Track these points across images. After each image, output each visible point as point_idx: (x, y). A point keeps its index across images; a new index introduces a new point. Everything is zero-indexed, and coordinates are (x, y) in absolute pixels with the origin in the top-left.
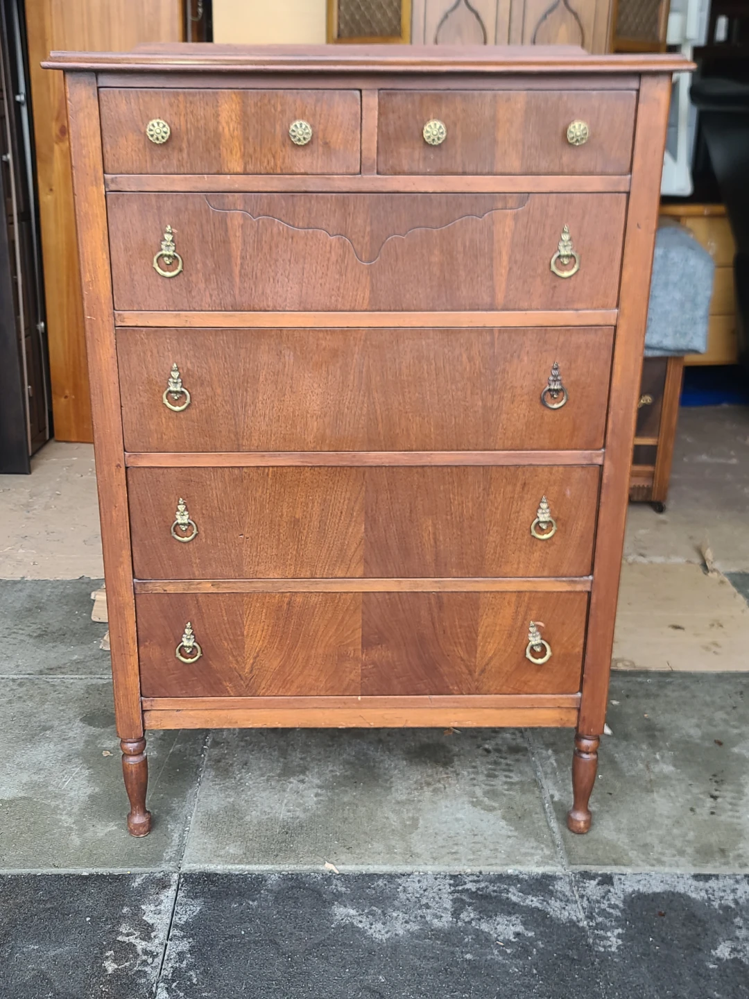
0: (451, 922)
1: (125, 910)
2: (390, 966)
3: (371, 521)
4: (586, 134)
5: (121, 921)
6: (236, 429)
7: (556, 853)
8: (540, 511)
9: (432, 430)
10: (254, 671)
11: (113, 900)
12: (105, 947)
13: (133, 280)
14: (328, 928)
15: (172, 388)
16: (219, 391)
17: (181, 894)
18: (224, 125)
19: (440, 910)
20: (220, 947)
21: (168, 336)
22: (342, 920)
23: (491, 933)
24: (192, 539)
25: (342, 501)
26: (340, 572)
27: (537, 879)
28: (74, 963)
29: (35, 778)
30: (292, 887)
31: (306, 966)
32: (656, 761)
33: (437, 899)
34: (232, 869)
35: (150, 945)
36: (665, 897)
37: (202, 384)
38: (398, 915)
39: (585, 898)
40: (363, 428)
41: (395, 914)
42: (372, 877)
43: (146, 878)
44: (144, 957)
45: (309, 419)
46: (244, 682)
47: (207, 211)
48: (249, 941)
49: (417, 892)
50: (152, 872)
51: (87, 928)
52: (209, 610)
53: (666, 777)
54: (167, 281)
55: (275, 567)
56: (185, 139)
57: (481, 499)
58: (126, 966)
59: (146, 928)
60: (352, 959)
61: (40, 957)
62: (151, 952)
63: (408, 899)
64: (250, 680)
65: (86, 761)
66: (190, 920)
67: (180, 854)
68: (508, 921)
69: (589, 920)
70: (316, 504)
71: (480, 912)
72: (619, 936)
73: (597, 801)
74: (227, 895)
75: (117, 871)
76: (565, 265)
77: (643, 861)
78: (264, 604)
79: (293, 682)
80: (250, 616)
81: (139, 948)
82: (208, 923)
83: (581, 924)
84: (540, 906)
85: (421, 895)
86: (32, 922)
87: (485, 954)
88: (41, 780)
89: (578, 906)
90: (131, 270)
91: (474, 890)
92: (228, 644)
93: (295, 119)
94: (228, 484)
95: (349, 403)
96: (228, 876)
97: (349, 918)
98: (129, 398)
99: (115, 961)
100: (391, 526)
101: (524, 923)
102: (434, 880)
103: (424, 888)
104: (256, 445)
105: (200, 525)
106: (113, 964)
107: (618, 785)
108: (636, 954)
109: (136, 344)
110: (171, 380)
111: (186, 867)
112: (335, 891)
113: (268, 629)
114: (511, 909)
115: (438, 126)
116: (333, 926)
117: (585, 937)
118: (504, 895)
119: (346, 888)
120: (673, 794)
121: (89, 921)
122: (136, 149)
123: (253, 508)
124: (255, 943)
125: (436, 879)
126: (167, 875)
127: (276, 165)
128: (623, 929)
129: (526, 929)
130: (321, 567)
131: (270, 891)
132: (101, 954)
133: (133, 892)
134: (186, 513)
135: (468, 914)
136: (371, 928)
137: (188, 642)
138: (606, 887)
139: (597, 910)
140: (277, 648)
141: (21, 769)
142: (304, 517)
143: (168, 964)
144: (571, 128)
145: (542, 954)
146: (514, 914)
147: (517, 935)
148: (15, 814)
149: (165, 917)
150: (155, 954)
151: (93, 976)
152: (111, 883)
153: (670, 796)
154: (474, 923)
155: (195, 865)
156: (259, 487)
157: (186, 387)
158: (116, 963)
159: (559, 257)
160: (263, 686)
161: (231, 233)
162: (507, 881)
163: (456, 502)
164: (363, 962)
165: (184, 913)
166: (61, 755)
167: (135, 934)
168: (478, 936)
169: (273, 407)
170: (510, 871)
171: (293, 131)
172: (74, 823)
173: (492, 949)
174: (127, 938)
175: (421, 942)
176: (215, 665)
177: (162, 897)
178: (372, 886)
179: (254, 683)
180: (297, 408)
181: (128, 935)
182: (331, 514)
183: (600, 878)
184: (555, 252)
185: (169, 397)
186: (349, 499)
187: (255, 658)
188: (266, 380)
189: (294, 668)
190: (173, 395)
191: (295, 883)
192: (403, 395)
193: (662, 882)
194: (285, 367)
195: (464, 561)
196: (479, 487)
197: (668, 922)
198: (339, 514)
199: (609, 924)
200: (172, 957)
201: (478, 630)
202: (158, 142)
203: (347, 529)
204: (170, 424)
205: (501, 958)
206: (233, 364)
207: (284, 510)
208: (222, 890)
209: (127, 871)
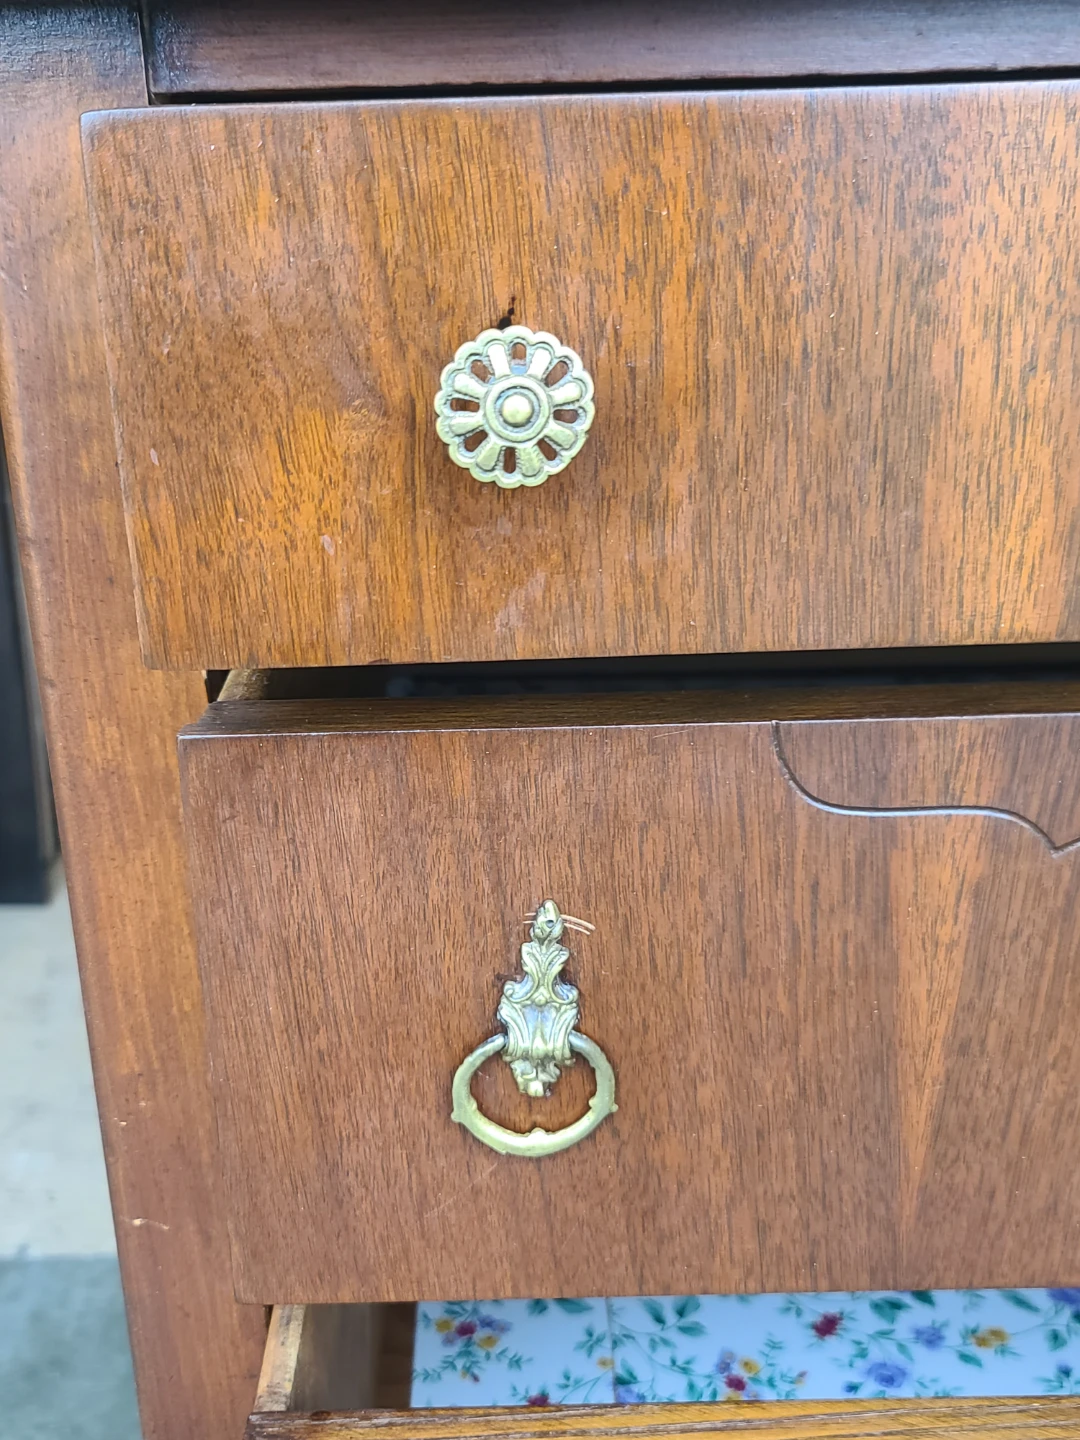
18: (969, 333)
56: (688, 442)
122: (352, 513)
161: (909, 926)
202: (508, 479)
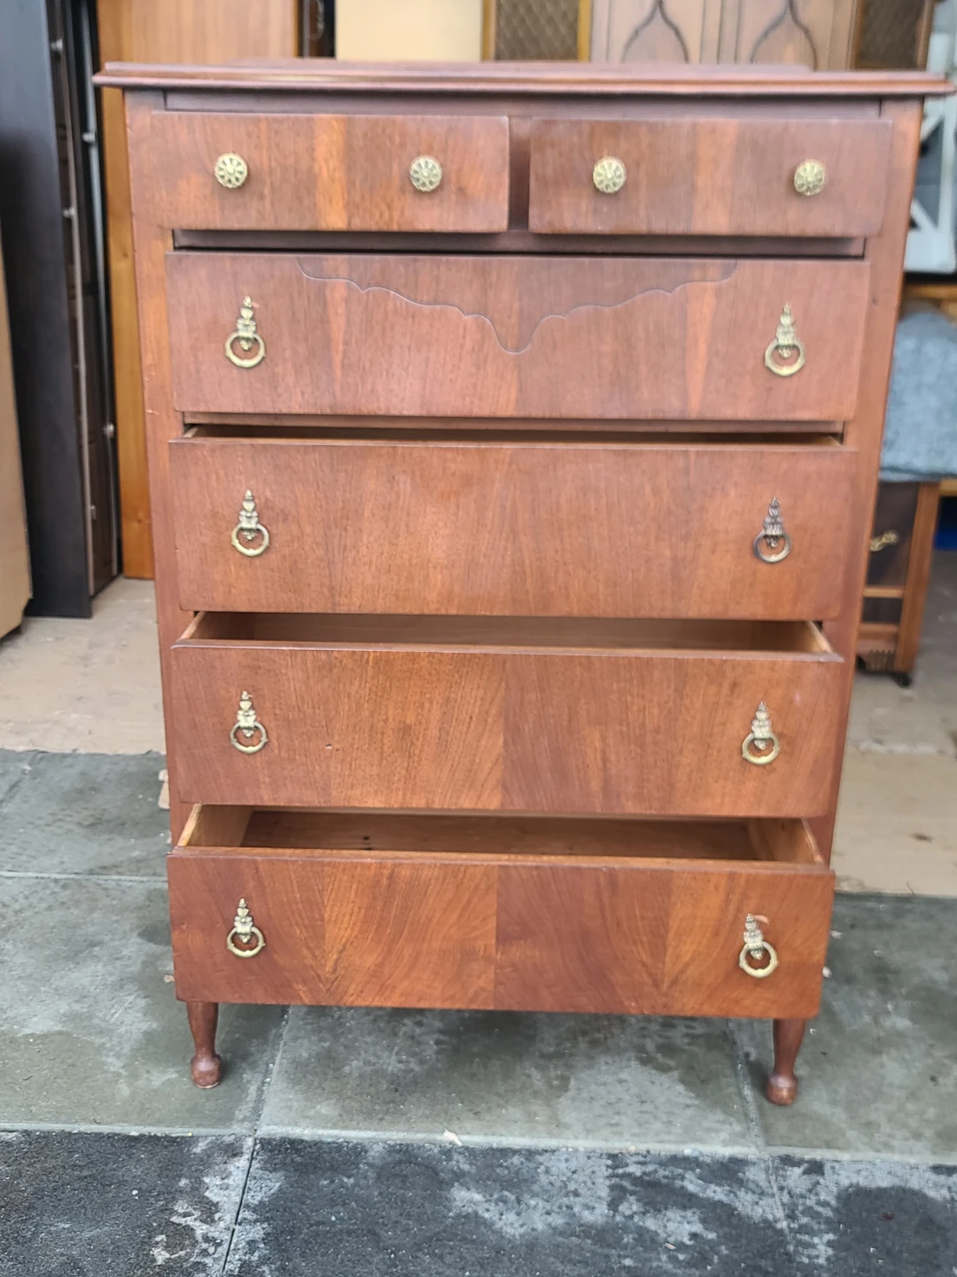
0: (607, 1216)
1: (183, 1182)
2: (523, 1271)
3: (513, 731)
4: (821, 179)
5: (177, 1196)
6: (331, 581)
7: (749, 1129)
8: (756, 723)
9: (600, 587)
10: (338, 972)
11: (168, 1169)
12: (155, 1229)
13: (198, 371)
14: (444, 1217)
15: (245, 524)
16: (308, 529)
17: (256, 1164)
18: (322, 163)
19: (593, 1199)
20: (302, 1236)
21: (239, 453)
22: (464, 1206)
23: (659, 1231)
24: (260, 750)
25: (472, 701)
26: (467, 801)
27: (722, 1164)
28: (114, 1249)
29: (77, 1007)
30: (400, 1162)
31: (414, 1266)
32: (888, 1013)
33: (589, 1184)
34: (324, 1135)
35: (212, 1229)
36: (893, 1193)
37: (285, 520)
38: (537, 1204)
39: (785, 1192)
40: (504, 584)
41: (533, 1202)
42: (505, 1152)
43: (212, 1142)
44: (205, 1246)
45: (431, 570)
46: (324, 986)
47: (299, 279)
48: (341, 1231)
49: (564, 1175)
50: (219, 1135)
51: (133, 1204)
52: (274, 883)
53: (900, 1035)
54: (245, 373)
55: (376, 792)
56: (268, 182)
57: (670, 704)
58: (180, 1256)
59: (208, 1207)
60: (474, 1259)
61: (72, 1239)
62: (214, 1239)
63: (551, 1184)
64: (333, 982)
65: (143, 987)
66: (266, 1199)
67: (257, 1112)
68: (681, 1217)
69: (790, 1220)
70: (435, 705)
71: (645, 1204)
72: (829, 1244)
73: (807, 1063)
74: (315, 1168)
75: (176, 1132)
76: (784, 359)
77: (865, 1144)
78: (353, 876)
79: (394, 987)
80: (334, 893)
81: (199, 1233)
82: (289, 1204)
83: (779, 1226)
84: (725, 1199)
85: (568, 1178)
86: (63, 1193)
87: (650, 1260)
88: (85, 1010)
89: (775, 1202)
90: (196, 357)
91: (638, 1174)
92: (301, 932)
93: (419, 154)
94: (311, 674)
95: (486, 548)
96: (317, 1144)
97: (472, 1205)
98: (186, 537)
99: (167, 1247)
100: (541, 739)
101: (703, 1221)
102: (586, 1159)
103: (573, 1169)
104: (358, 604)
105: (272, 730)
106: (163, 1253)
107: (836, 1042)
108: (851, 1269)
109: (197, 464)
110: (243, 513)
111: (265, 1130)
112: (455, 1168)
113: (359, 912)
114: (688, 1201)
115: (614, 167)
116: (451, 1214)
117: (783, 1243)
118: (678, 1183)
119: (471, 1164)
120: (908, 1057)
121: (136, 1195)
122: (202, 196)
123: (347, 709)
124: (349, 1233)
125: (589, 1158)
126: (239, 1139)
127: (391, 218)
128: (835, 1234)
129: (706, 1229)
130: (442, 793)
131: (371, 1166)
132: (150, 1238)
133: (194, 1160)
134: (252, 712)
135: (630, 1206)
136: (500, 1219)
137: (243, 926)
138: (815, 1178)
139: (800, 1208)
140: (372, 939)
141: (59, 994)
142: (418, 723)
143: (234, 1255)
144: (800, 171)
145: (726, 1263)
146: (690, 1208)
147: (694, 1236)
148: (49, 1053)
149: (233, 1194)
150: (218, 1241)
151: (138, 1267)
152: (166, 1147)
153: (903, 1059)
154: (636, 1218)
155: (275, 1127)
156: (355, 679)
157: (264, 523)
158: (169, 1252)
159: (777, 347)
160: (351, 991)
161: (330, 309)
162: (683, 1165)
163: (635, 708)
164: (488, 1263)
165: (259, 1188)
166: (110, 979)
167: (193, 1215)
168: (641, 1235)
169: (382, 553)
170: (688, 1150)
171: (416, 172)
172: (123, 1067)
173: (659, 1254)
174: (184, 1219)
175: (565, 1240)
176: (282, 960)
177: (231, 1168)
178: (505, 1164)
179: (337, 988)
180: (415, 555)
181: (185, 1215)
182: (457, 720)
183: (806, 1165)
184: (772, 340)
185: (240, 537)
186: (482, 699)
187: (341, 952)
188: (373, 515)
189: (397, 967)
190: (245, 533)
191: (404, 1156)
192: (562, 540)
193: (890, 1173)
194: (399, 498)
195: (645, 791)
196: (669, 687)
197: (895, 1228)
198: (468, 719)
199: (816, 1227)
200: (240, 1246)
201: (668, 924)
202: (230, 186)
203: (479, 741)
204: (242, 573)
205: (670, 1266)
206: (328, 493)
207: (390, 712)
208: (309, 1161)
209: (188, 1132)
